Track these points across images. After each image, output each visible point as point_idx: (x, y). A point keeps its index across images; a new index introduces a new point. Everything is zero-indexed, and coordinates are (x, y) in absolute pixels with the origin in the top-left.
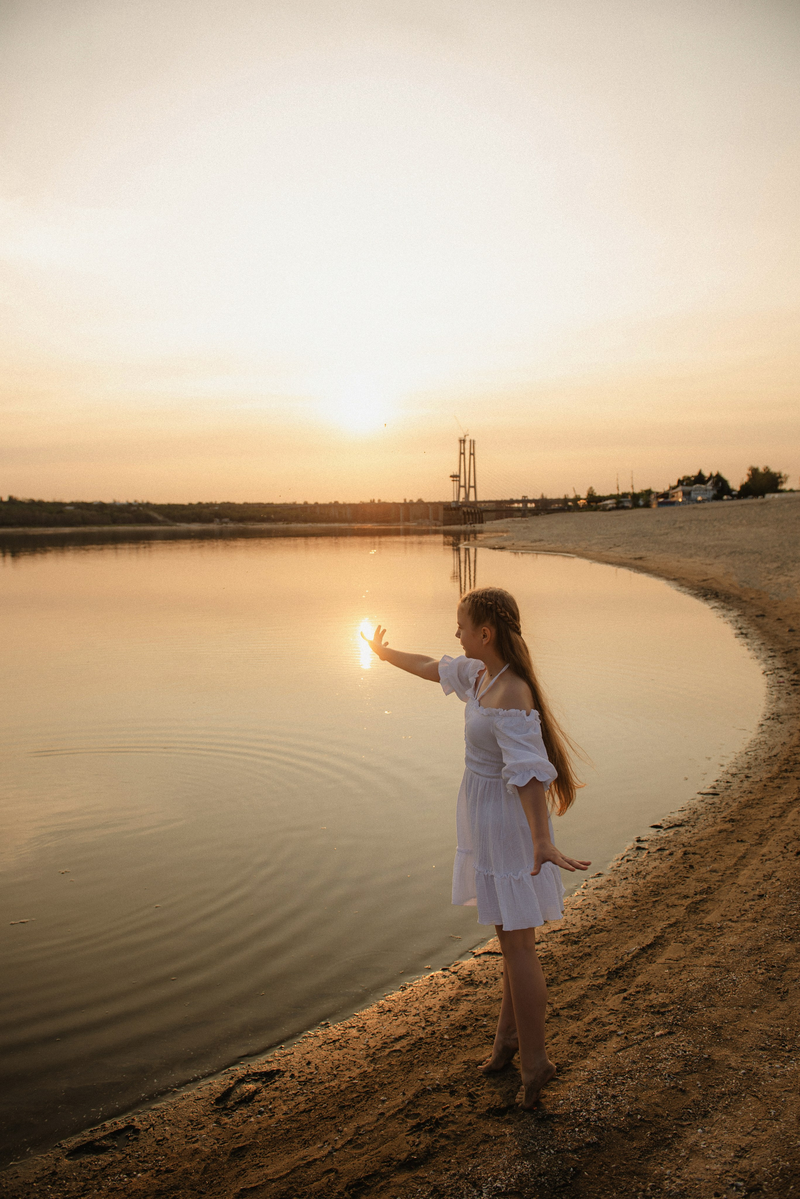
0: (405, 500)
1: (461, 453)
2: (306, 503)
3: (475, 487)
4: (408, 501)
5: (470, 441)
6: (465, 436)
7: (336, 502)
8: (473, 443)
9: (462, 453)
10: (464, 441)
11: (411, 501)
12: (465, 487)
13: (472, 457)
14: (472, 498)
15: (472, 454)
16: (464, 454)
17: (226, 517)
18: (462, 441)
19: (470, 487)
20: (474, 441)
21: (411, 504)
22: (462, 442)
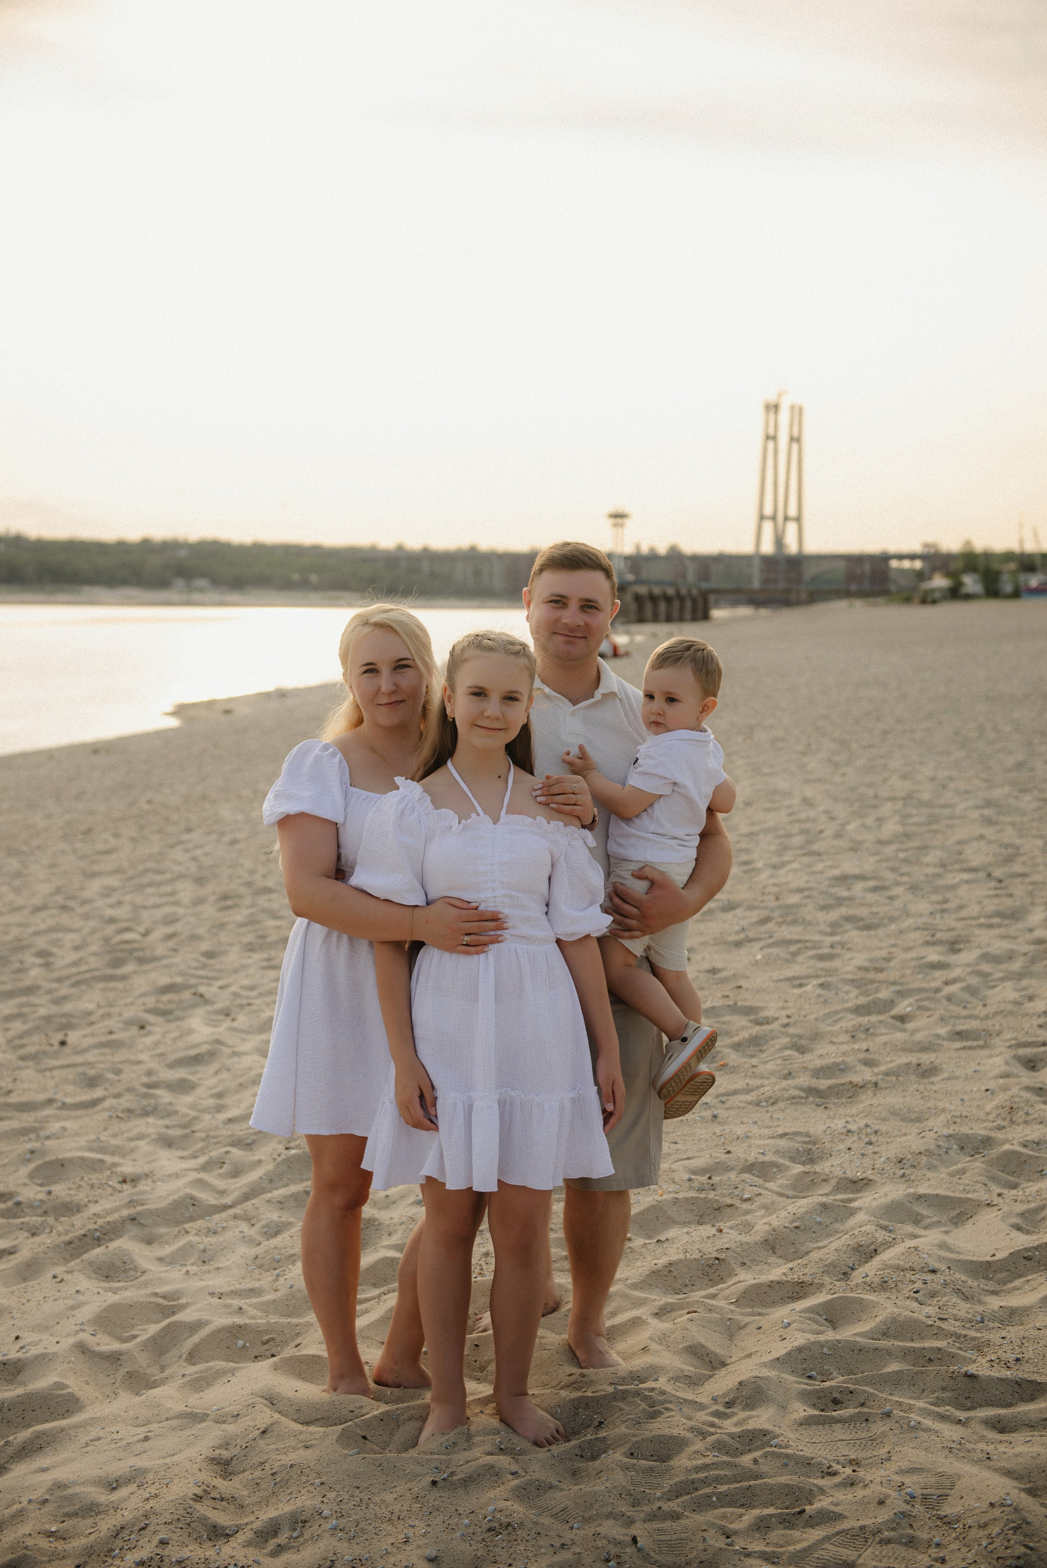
0: (638, 547)
1: (768, 437)
2: (400, 548)
3: (798, 519)
4: (645, 550)
5: (792, 408)
6: (780, 395)
7: (473, 549)
8: (797, 412)
9: (771, 438)
10: (776, 407)
11: (652, 550)
12: (774, 518)
13: (795, 447)
14: (792, 547)
15: (796, 439)
16: (774, 438)
17: (203, 575)
18: (773, 408)
19: (786, 519)
20: (801, 409)
21: (653, 557)
22: (772, 410)
